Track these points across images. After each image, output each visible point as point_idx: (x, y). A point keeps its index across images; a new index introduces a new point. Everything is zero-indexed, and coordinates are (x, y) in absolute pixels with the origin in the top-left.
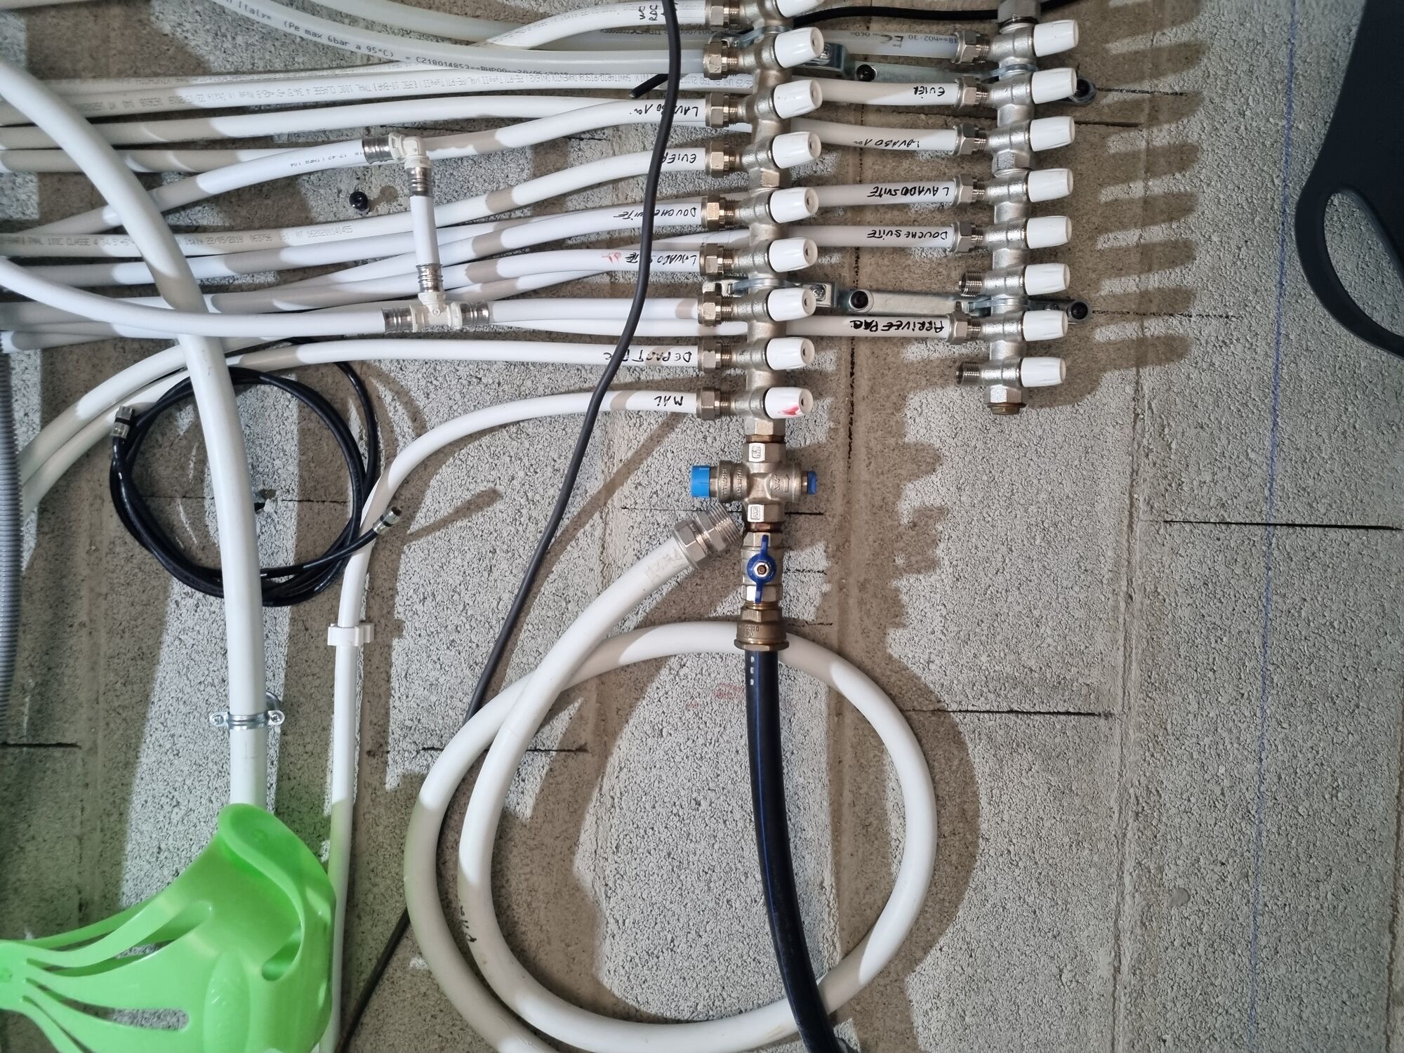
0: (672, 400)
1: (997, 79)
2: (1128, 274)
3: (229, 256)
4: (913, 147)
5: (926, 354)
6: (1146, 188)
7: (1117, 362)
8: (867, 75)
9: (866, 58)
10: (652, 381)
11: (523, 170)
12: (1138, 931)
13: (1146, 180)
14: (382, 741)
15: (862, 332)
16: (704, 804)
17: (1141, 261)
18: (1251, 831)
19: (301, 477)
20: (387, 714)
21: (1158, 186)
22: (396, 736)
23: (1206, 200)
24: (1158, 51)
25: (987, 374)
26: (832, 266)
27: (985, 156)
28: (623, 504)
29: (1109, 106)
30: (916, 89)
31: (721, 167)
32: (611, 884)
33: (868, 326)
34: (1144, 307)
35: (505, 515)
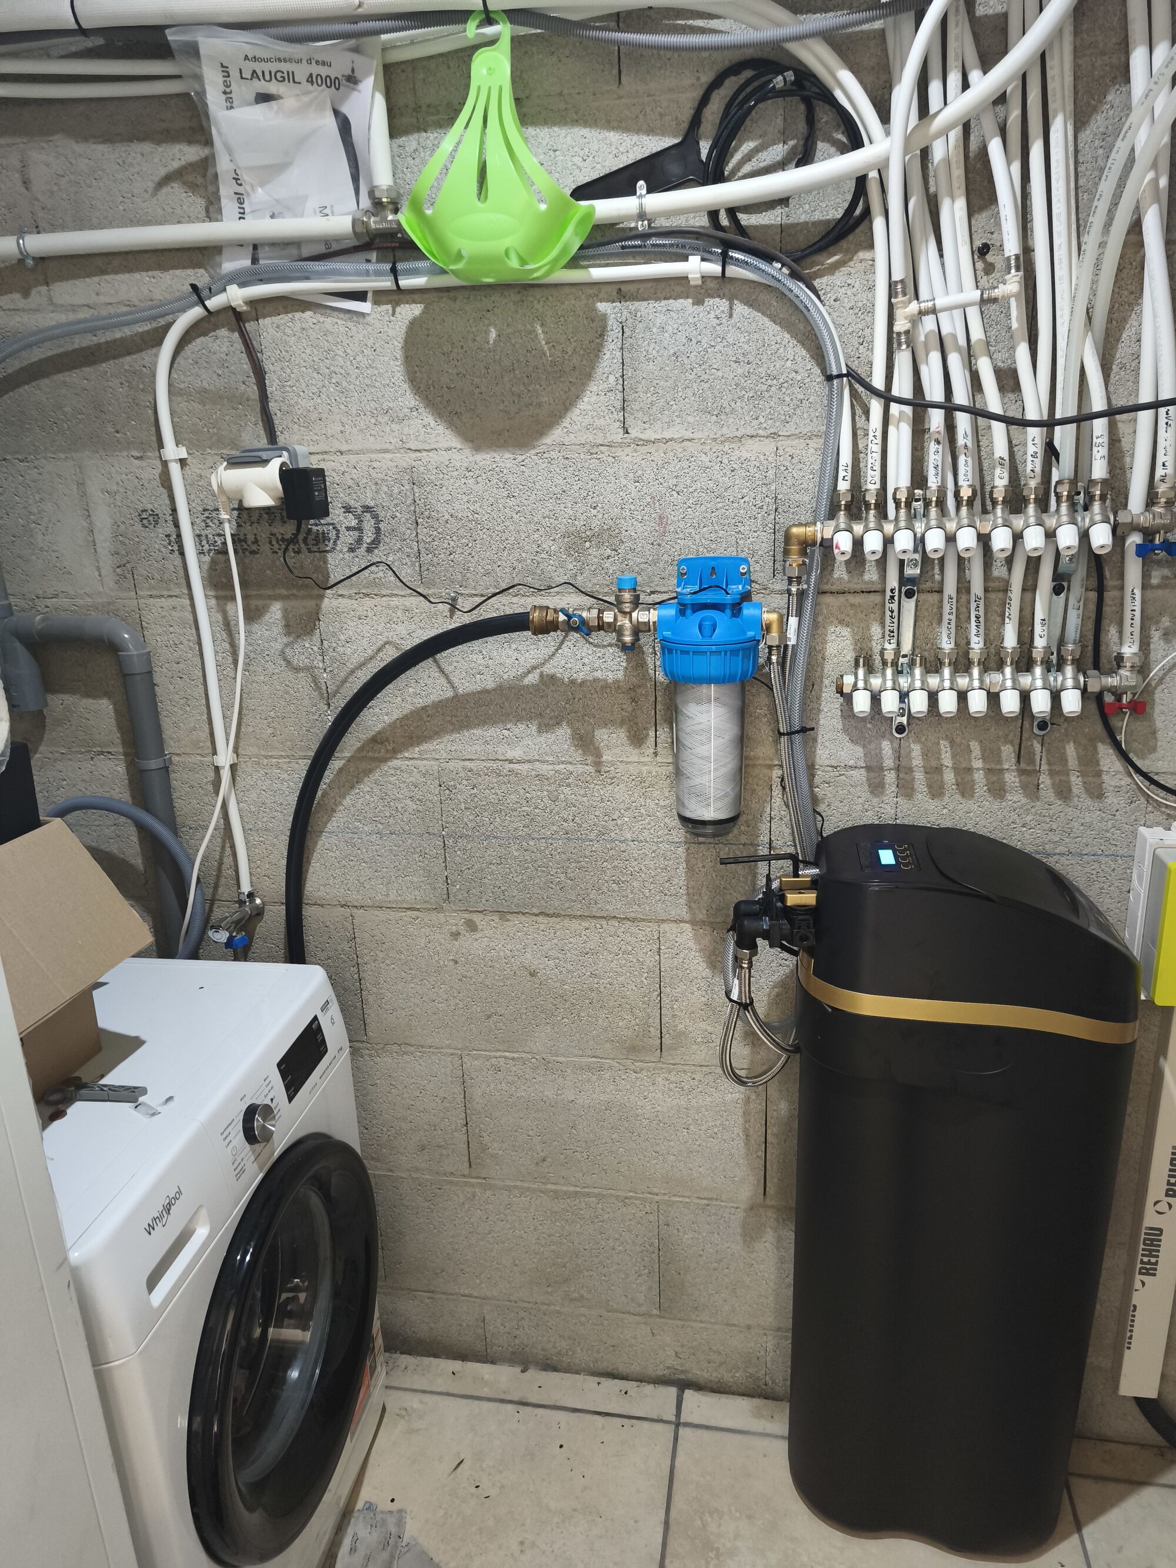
0: (846, 474)
1: (1049, 671)
2: (923, 759)
3: (947, 161)
4: (1007, 620)
5: (875, 638)
6: (978, 769)
7: (869, 756)
8: (1057, 590)
9: (1069, 589)
10: (859, 462)
11: (1003, 362)
12: (533, 773)
13: (983, 769)
14: (627, 297)
15: (888, 594)
16: (594, 512)
17: (931, 767)
18: (592, 836)
19: (797, 224)
20: (644, 300)
21: (979, 777)
22: (630, 307)
23: (970, 805)
24: (1067, 773)
25: (861, 672)
26: (933, 575)
27: (1000, 667)
28: (780, 447)
29: (1032, 745)
30: (1044, 620)
31: (995, 496)
32: (545, 455)
33: (892, 598)
34: (902, 769)
35: (772, 369)
